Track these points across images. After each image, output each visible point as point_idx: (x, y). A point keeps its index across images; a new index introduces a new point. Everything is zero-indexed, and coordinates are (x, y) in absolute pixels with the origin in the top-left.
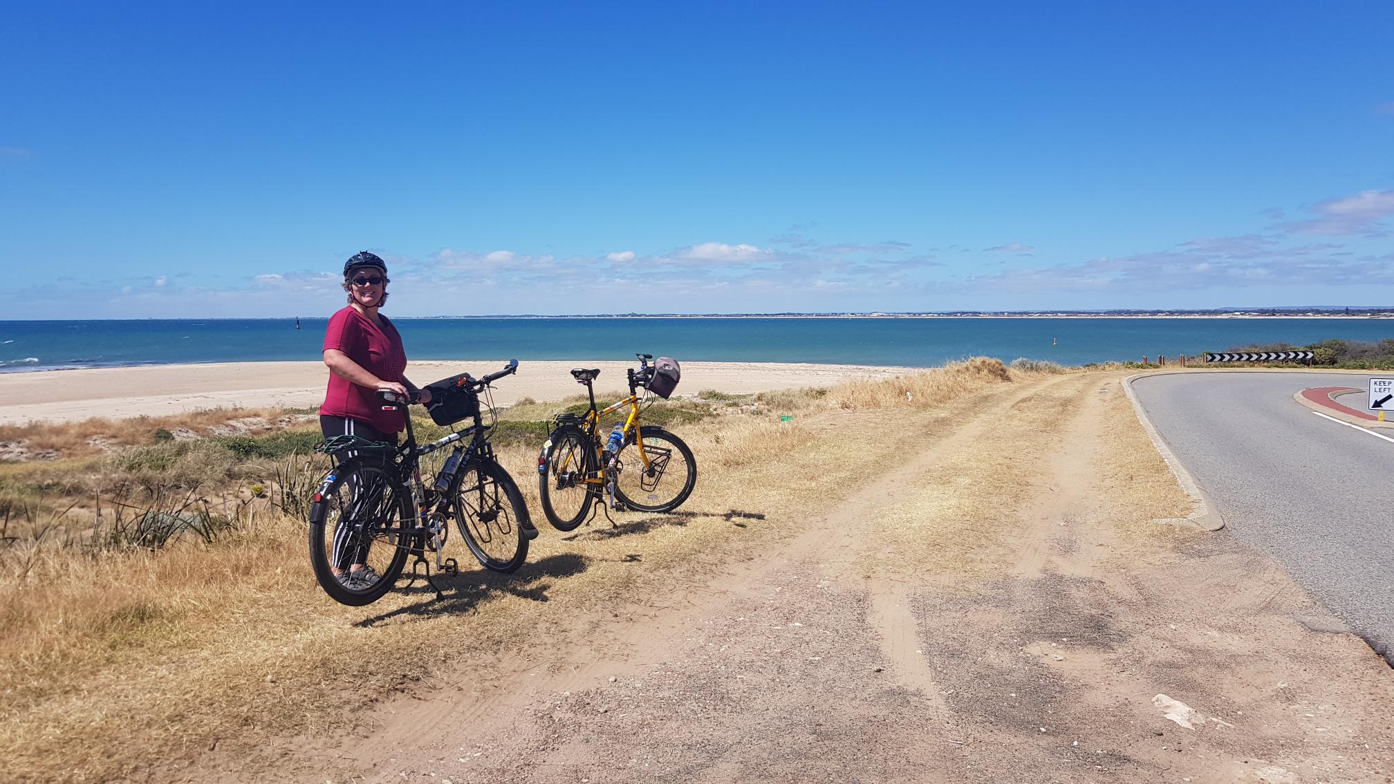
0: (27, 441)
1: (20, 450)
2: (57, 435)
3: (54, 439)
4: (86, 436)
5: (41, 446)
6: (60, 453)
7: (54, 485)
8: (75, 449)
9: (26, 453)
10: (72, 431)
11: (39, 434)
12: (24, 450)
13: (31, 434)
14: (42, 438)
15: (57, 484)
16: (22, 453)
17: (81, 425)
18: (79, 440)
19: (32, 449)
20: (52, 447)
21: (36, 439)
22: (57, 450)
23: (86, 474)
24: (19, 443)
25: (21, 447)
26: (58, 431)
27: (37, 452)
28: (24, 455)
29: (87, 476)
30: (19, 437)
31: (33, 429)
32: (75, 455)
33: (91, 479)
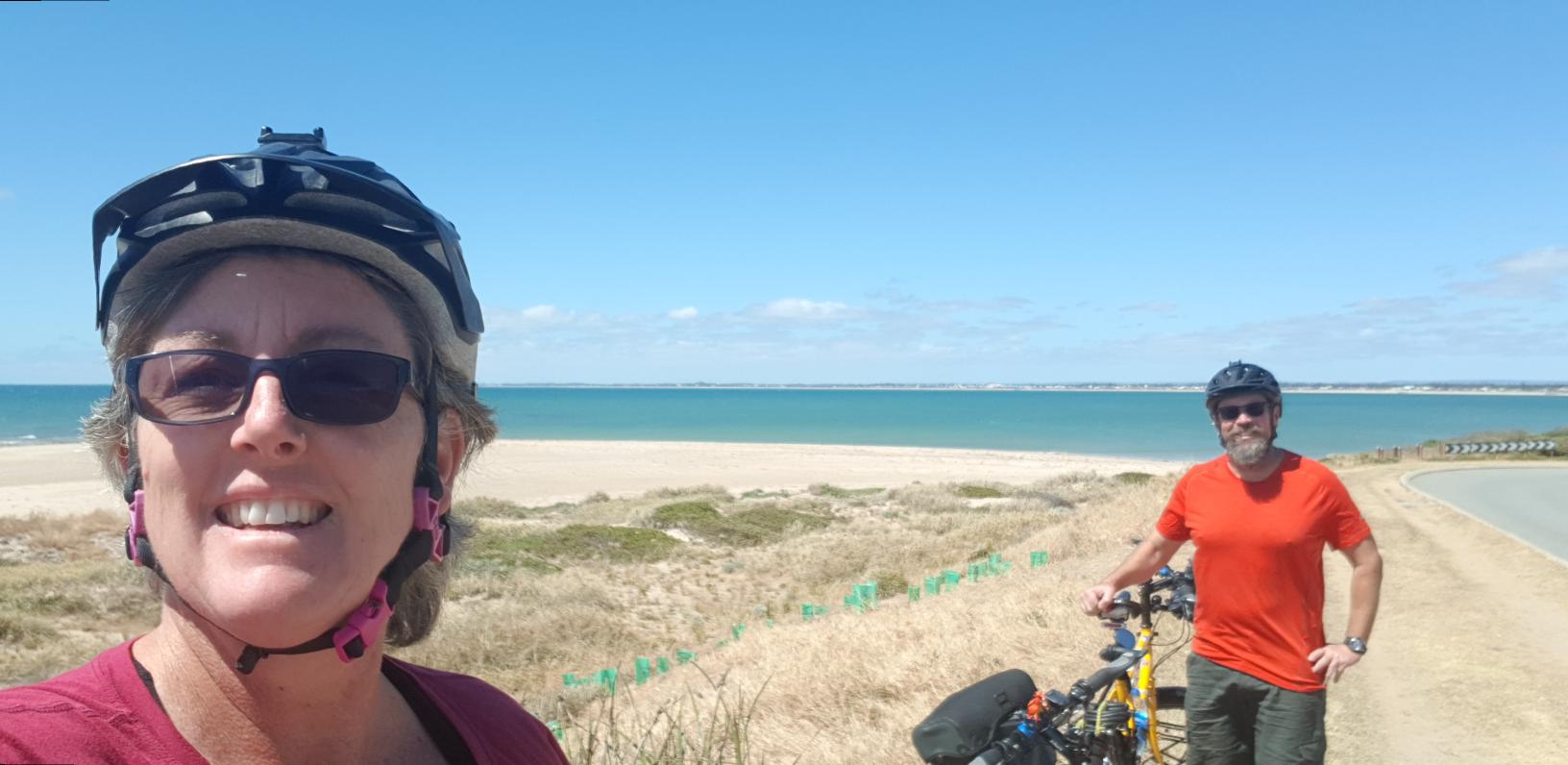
0: (29, 538)
1: (21, 548)
2: (61, 532)
3: (57, 536)
4: (90, 533)
5: (43, 544)
6: (63, 554)
7: (56, 599)
8: (78, 549)
9: (27, 552)
10: (76, 527)
11: (41, 529)
12: (26, 548)
13: (32, 529)
14: (43, 533)
15: (59, 598)
16: (22, 552)
17: (85, 518)
18: (83, 538)
19: (33, 547)
20: (54, 546)
21: (38, 535)
22: (60, 549)
23: (91, 585)
24: (20, 538)
25: (22, 545)
26: (62, 526)
27: (39, 550)
28: (25, 555)
29: (92, 589)
30: (20, 531)
31: (34, 523)
32: (79, 558)
33: (97, 593)
